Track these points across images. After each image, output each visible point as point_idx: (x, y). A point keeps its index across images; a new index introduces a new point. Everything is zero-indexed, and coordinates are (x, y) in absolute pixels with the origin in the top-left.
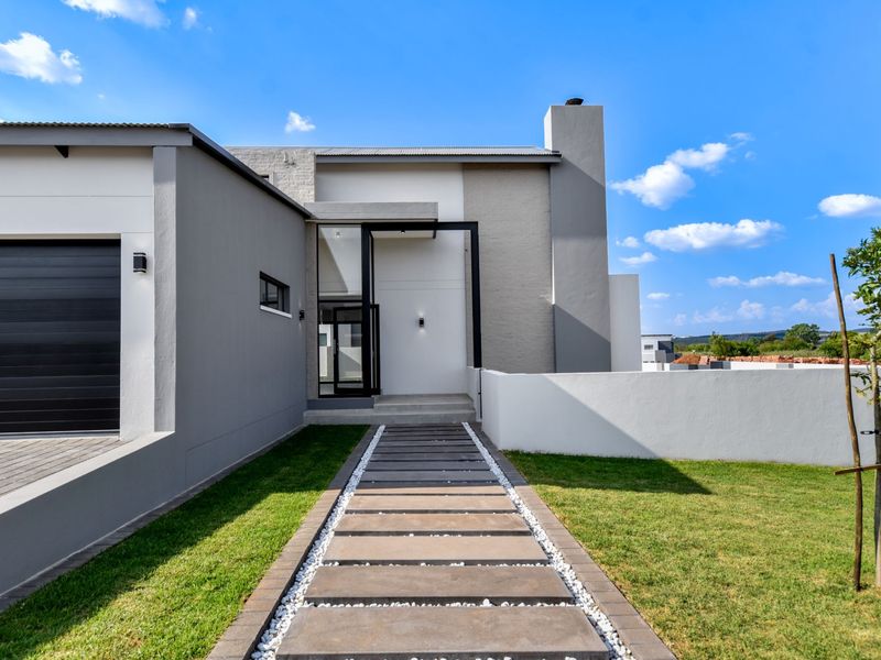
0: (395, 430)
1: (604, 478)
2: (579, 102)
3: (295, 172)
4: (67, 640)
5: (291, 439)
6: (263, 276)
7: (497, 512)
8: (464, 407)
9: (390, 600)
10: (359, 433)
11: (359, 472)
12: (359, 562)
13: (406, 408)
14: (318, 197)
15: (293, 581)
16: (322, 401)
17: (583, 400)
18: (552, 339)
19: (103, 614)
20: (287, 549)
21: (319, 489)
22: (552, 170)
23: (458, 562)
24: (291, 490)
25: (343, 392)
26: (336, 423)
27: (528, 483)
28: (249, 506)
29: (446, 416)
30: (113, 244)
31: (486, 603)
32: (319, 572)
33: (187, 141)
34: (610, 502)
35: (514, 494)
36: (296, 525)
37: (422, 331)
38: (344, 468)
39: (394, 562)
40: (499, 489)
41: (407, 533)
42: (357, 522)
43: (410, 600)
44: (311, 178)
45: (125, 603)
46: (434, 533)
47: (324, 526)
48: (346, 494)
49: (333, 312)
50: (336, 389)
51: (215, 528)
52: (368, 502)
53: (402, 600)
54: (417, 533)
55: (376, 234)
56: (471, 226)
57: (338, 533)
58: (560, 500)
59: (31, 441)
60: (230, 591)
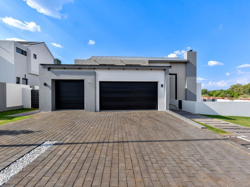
2: (192, 51)
22: (187, 64)
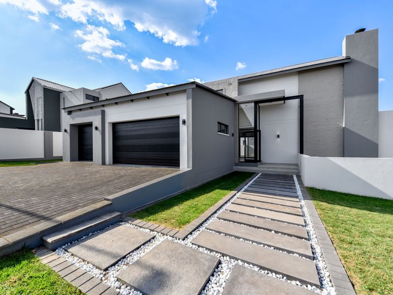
0: (265, 175)
1: (355, 204)
2: (363, 30)
3: (231, 87)
4: (164, 213)
5: (228, 175)
6: (219, 123)
7: (292, 207)
8: (294, 169)
9: (241, 223)
10: (251, 175)
11: (246, 187)
12: (236, 212)
13: (270, 168)
14: (239, 94)
15: (215, 212)
16: (240, 164)
17: (349, 169)
18: (342, 143)
19: (171, 209)
20: (216, 204)
21: (231, 190)
22: (345, 66)
23: (269, 219)
24: (222, 189)
25: (248, 161)
26: (244, 171)
27: (311, 199)
28: (210, 192)
29: (286, 172)
30: (178, 117)
31: (273, 232)
32: (223, 212)
33: (194, 86)
34: (351, 213)
35: (303, 202)
36: (221, 199)
37: (279, 139)
38: (241, 185)
39: (247, 214)
40: (298, 200)
41: (254, 207)
42: (239, 201)
43: (247, 225)
44: (237, 88)
45: (176, 208)
46: (264, 209)
47: (229, 200)
48: (239, 193)
49: (244, 133)
50: (245, 160)
51: (199, 196)
52: (245, 196)
53: (245, 224)
54: (257, 208)
55: (260, 104)
56: (301, 97)
57: (232, 203)
58: (323, 207)
59: (162, 168)
60: (199, 211)
